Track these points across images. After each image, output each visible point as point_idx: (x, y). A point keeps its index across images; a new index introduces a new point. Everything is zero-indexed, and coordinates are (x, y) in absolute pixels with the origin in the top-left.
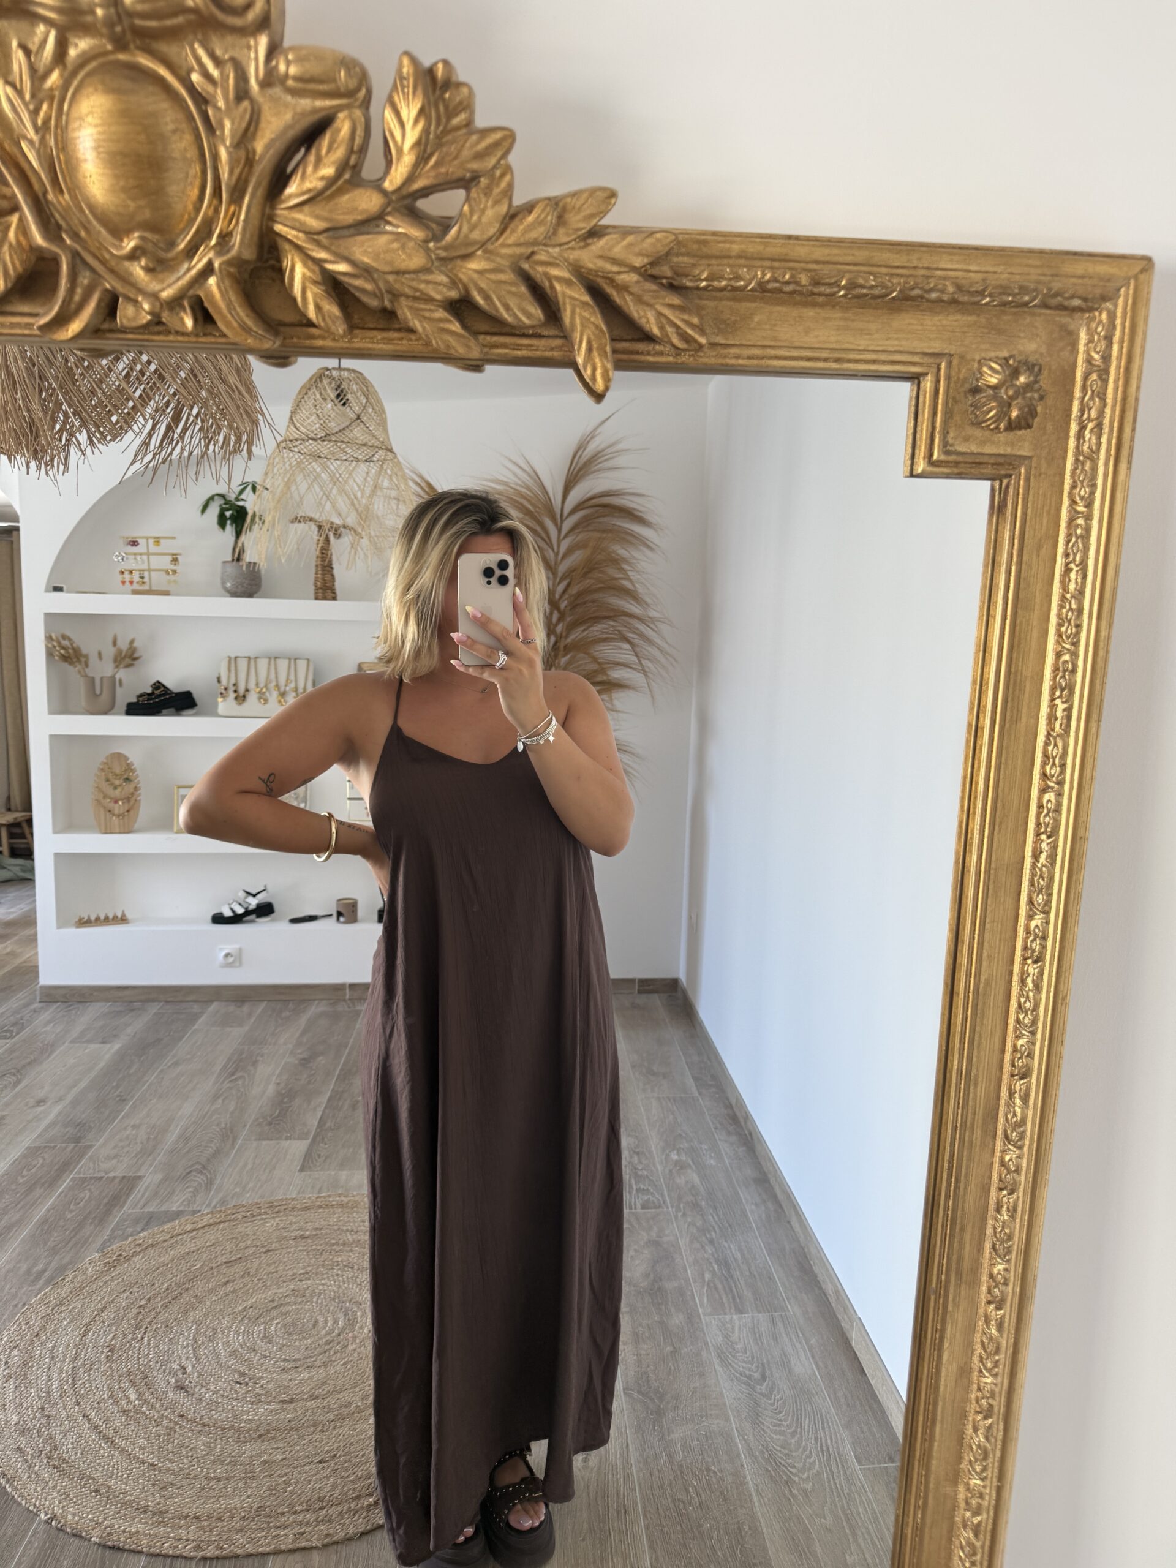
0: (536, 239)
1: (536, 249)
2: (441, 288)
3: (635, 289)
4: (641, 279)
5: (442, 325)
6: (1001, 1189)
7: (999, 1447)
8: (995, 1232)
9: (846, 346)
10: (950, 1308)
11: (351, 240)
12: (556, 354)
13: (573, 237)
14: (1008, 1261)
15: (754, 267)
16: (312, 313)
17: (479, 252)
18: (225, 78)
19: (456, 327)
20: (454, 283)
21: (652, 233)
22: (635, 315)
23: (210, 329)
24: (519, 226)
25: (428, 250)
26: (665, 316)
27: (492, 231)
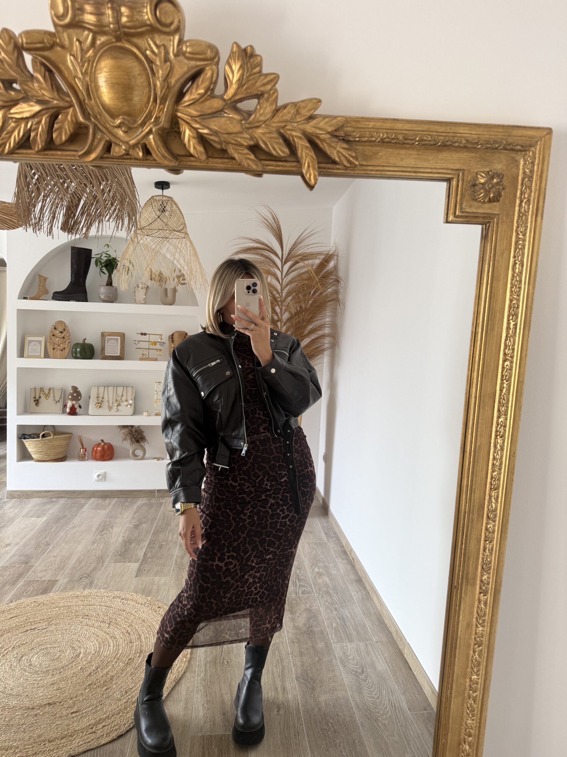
0: (287, 120)
1: (287, 124)
2: (246, 140)
3: (328, 142)
4: (331, 137)
5: (246, 156)
6: (486, 541)
7: (485, 660)
8: (483, 561)
9: (418, 166)
10: (463, 596)
11: (210, 120)
12: (294, 169)
13: (303, 119)
14: (489, 573)
15: (379, 132)
16: (192, 150)
17: (263, 125)
18: (160, 52)
19: (252, 157)
20: (252, 138)
21: (336, 118)
22: (328, 152)
23: (149, 157)
24: (280, 114)
25: (242, 124)
26: (341, 153)
27: (269, 116)
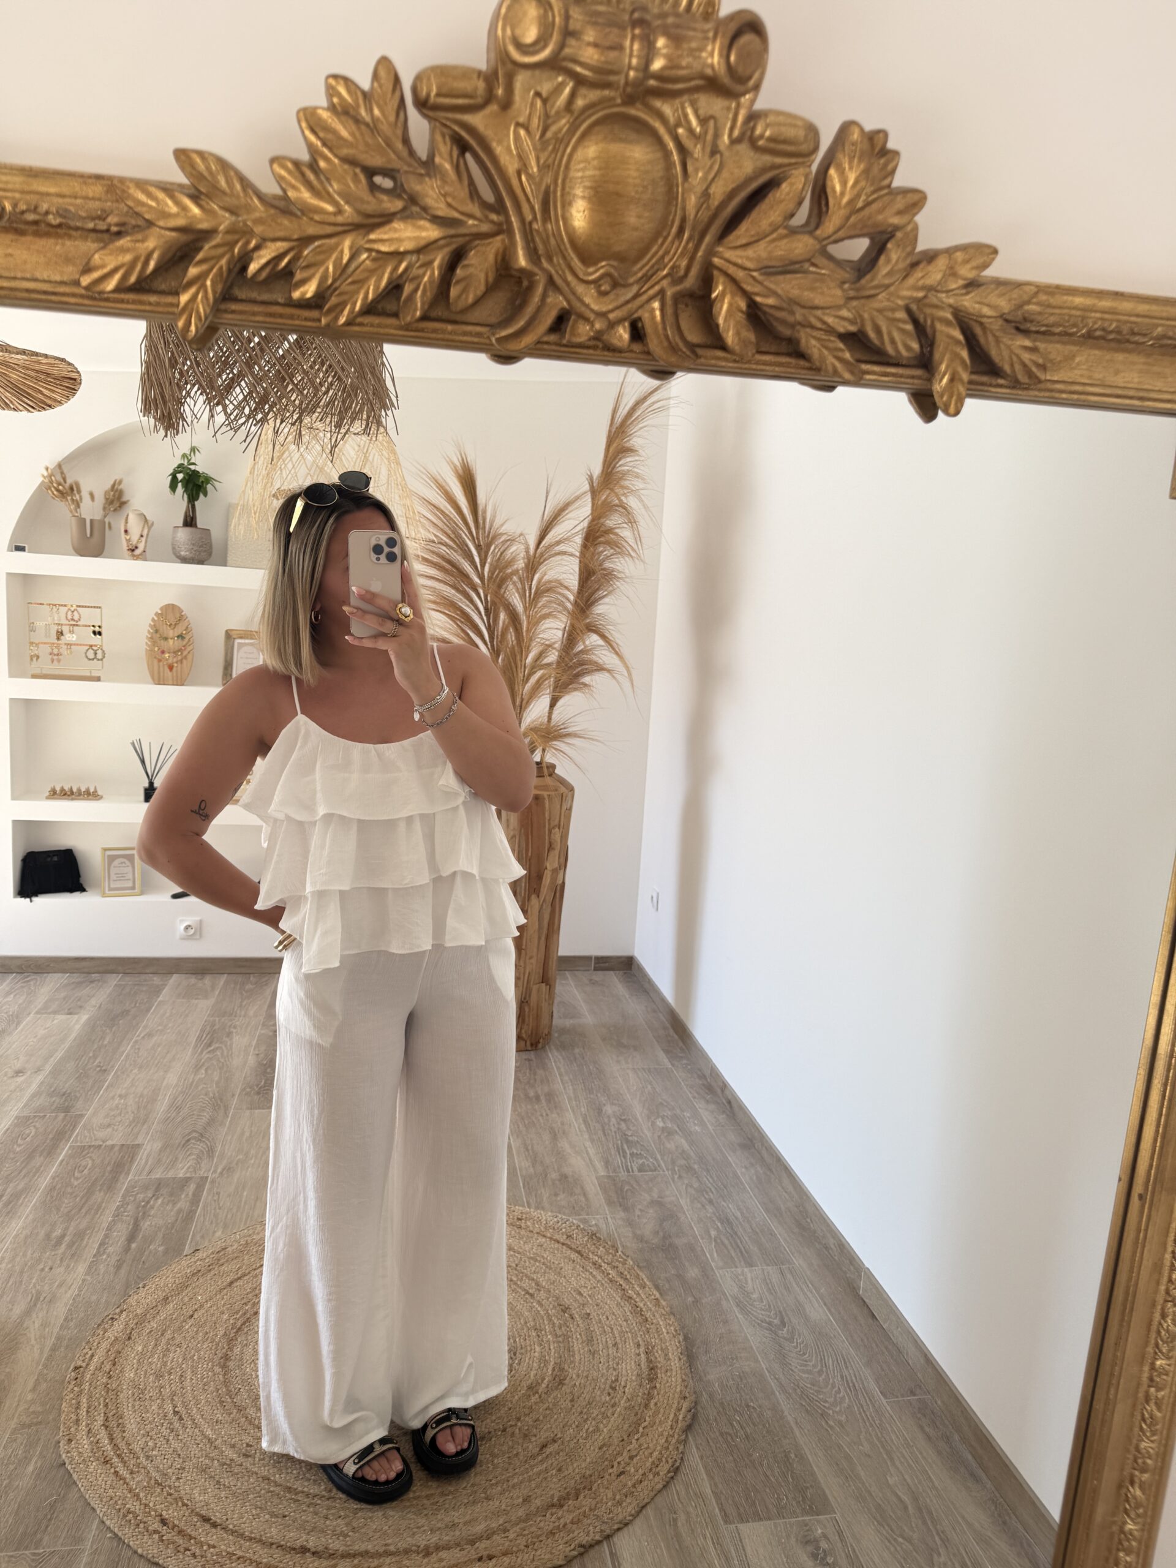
0: (931, 286)
1: (930, 295)
2: (844, 322)
3: (998, 334)
4: (1004, 323)
5: (836, 353)
9: (1145, 387)
11: (781, 278)
13: (959, 285)
15: (1088, 317)
16: (730, 338)
17: (884, 294)
18: (706, 133)
19: (847, 355)
20: (855, 319)
21: (1019, 285)
22: (994, 353)
23: (637, 347)
24: (918, 273)
25: (844, 291)
26: (1018, 356)
27: (898, 276)
